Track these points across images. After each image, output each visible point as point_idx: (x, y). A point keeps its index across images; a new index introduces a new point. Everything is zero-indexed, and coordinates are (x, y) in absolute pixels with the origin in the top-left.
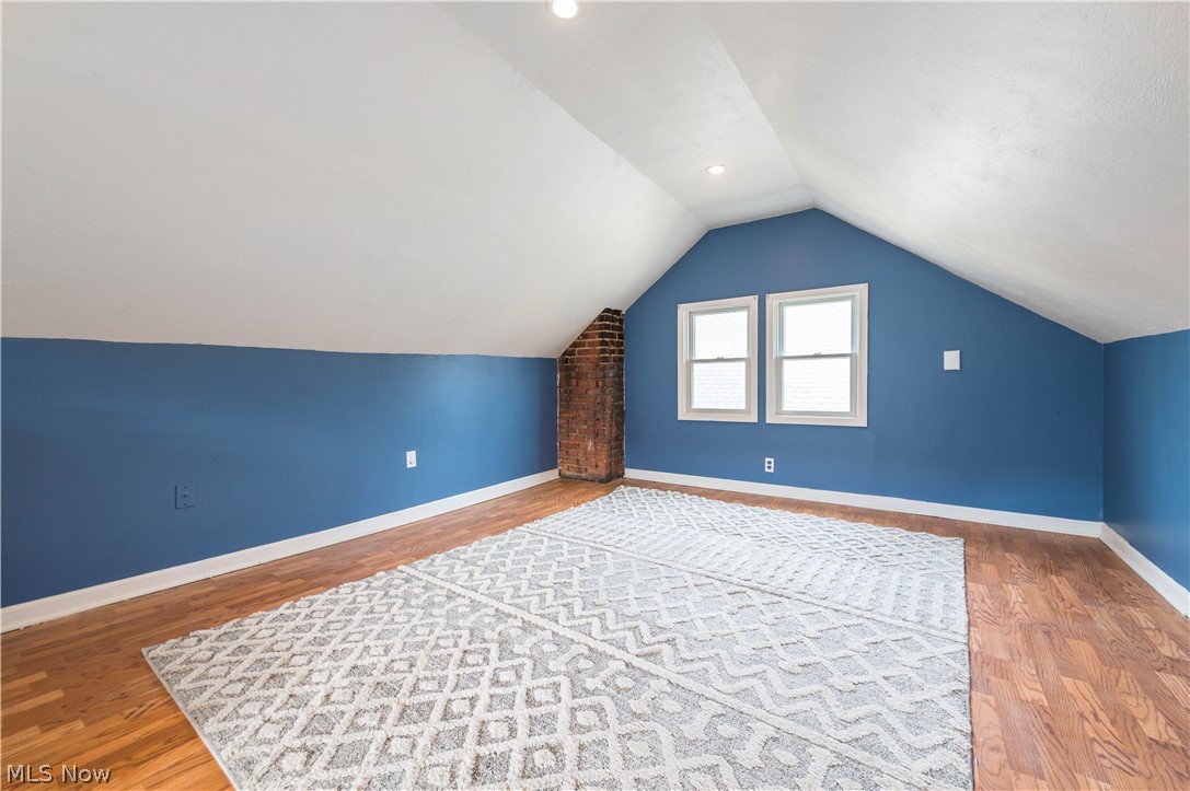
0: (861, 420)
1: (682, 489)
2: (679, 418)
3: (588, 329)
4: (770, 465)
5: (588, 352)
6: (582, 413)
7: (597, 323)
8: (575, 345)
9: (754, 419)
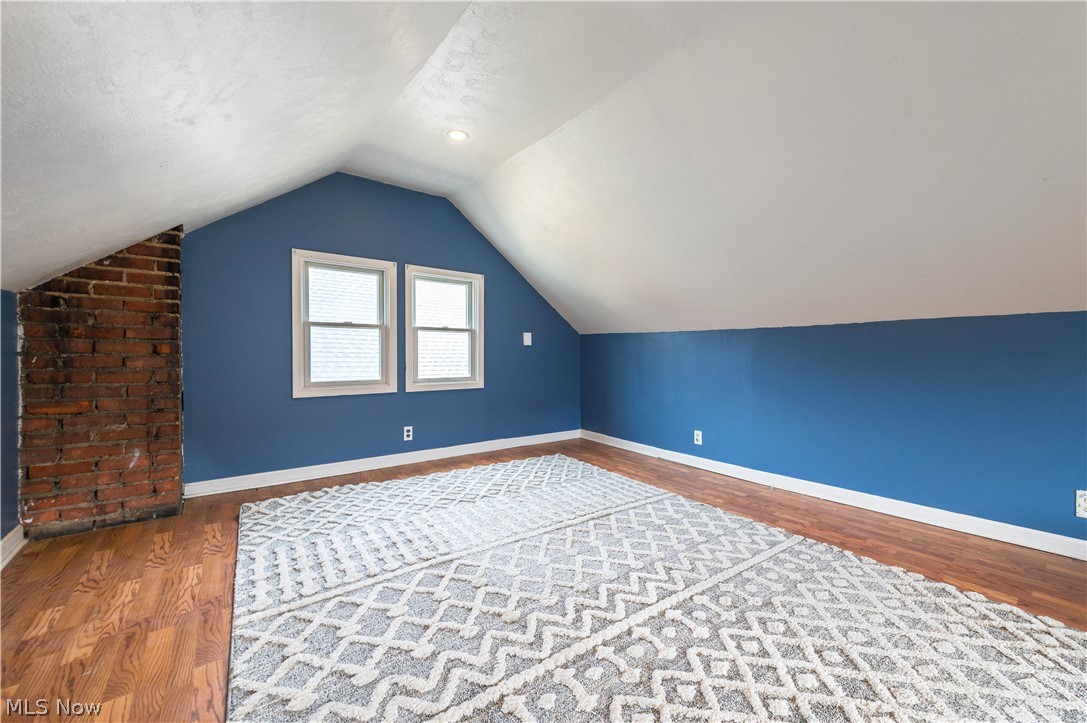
0: (479, 383)
1: (312, 486)
2: (296, 395)
3: (129, 250)
4: (408, 433)
5: (129, 292)
6: (112, 405)
7: (155, 244)
8: (83, 272)
9: (393, 388)
